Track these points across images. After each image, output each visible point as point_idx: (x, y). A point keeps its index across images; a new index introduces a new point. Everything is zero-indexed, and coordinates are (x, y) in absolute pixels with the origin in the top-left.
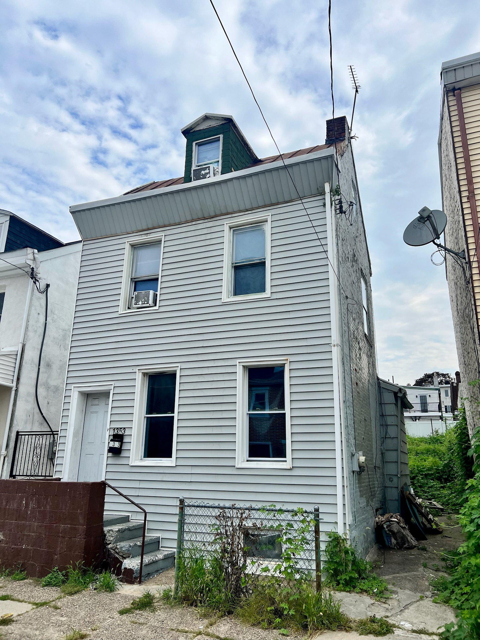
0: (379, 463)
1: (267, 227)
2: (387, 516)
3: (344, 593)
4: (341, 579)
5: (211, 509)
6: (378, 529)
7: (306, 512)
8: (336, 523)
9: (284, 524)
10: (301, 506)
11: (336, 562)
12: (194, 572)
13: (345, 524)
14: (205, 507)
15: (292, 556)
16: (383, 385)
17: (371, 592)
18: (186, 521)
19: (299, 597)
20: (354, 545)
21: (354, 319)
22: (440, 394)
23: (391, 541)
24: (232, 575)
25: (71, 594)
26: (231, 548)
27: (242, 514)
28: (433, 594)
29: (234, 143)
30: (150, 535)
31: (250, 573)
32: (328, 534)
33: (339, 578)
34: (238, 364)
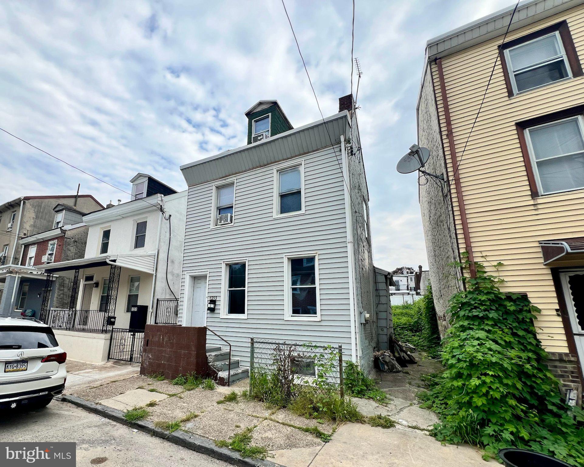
0: (375, 320)
1: (302, 169)
2: (381, 352)
3: (357, 399)
4: (355, 390)
5: (270, 345)
6: (376, 360)
7: (333, 348)
8: (351, 355)
9: (318, 355)
10: (329, 344)
11: (351, 379)
12: (261, 382)
13: (357, 356)
14: (267, 343)
15: (324, 375)
16: (377, 271)
17: (375, 399)
18: (255, 351)
19: (329, 400)
20: (362, 369)
21: (360, 227)
22: (408, 280)
23: (384, 367)
24: (285, 384)
25: (189, 390)
26: (284, 368)
27: (290, 348)
28: (419, 402)
29: (278, 118)
30: (233, 359)
31: (297, 383)
32: (345, 362)
33: (353, 389)
34: (284, 257)
